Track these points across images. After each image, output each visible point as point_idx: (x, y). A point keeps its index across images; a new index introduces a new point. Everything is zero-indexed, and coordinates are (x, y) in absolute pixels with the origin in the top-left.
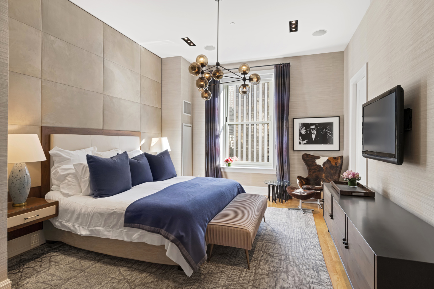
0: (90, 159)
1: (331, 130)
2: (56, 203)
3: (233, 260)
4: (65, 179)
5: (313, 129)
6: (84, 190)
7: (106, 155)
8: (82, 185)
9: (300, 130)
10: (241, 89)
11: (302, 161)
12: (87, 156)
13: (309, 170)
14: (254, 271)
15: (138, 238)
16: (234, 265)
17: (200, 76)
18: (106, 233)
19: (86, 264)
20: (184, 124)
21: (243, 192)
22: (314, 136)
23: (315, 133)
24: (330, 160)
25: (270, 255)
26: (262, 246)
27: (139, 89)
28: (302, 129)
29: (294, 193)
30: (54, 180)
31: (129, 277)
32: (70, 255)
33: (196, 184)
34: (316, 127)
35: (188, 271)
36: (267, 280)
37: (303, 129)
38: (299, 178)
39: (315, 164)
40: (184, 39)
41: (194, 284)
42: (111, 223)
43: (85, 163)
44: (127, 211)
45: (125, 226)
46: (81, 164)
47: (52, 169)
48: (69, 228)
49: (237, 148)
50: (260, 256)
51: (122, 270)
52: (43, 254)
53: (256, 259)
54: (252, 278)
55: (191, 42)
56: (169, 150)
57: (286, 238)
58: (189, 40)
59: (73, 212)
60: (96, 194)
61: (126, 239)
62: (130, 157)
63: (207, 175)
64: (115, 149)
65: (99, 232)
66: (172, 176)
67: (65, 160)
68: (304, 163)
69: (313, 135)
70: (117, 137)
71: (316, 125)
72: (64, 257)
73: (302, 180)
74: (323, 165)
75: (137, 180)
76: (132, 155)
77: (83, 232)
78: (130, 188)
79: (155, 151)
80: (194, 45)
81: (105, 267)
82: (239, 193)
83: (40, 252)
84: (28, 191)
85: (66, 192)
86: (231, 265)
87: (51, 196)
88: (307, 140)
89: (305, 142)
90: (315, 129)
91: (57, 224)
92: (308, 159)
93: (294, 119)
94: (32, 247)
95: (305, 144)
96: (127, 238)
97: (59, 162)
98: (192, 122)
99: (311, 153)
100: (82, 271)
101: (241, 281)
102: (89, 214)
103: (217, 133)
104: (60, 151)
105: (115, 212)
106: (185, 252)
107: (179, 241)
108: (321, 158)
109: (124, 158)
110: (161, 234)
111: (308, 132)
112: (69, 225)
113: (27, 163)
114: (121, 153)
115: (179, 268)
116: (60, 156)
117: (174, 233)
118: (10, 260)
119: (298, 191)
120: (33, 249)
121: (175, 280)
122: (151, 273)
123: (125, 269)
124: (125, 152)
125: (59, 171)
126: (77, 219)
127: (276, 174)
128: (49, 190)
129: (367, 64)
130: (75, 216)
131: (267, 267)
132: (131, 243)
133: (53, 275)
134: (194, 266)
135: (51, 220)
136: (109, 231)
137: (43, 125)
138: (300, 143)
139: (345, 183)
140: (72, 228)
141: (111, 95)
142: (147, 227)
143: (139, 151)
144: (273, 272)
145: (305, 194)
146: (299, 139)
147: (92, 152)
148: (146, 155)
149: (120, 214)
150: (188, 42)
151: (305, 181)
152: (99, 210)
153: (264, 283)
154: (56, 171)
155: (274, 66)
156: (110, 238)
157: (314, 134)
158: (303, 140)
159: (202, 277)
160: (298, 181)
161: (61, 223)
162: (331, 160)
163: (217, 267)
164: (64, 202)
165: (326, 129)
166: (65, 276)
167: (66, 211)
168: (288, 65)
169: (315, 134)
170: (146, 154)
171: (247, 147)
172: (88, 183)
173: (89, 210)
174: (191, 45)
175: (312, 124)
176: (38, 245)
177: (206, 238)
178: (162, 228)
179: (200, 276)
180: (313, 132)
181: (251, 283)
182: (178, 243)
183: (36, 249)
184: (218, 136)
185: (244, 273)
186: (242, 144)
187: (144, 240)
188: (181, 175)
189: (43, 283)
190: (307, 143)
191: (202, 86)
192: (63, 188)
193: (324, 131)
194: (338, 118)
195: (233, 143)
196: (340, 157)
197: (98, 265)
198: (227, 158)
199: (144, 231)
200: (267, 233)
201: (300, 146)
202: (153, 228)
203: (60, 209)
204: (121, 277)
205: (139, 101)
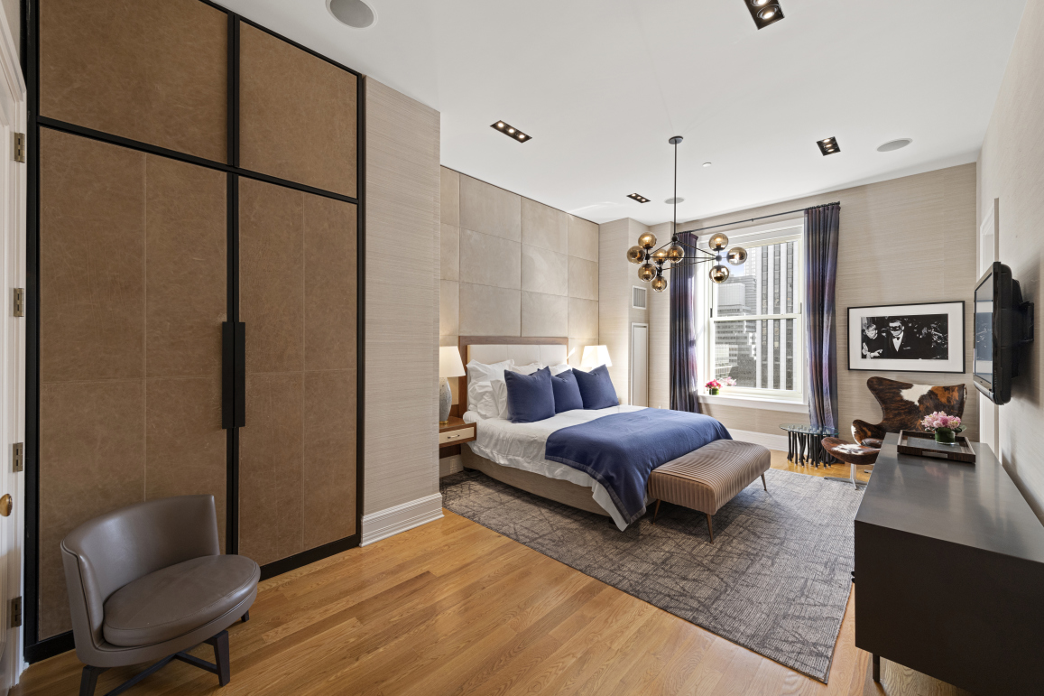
0: (509, 375)
1: (944, 329)
2: (474, 425)
3: (691, 528)
4: (482, 398)
5: (895, 329)
6: (501, 412)
7: (525, 371)
8: (500, 406)
9: (863, 331)
10: (714, 274)
11: (869, 392)
12: (505, 371)
13: (886, 409)
14: (718, 546)
15: (561, 475)
16: (690, 534)
17: (644, 262)
18: (526, 464)
19: (505, 498)
20: (633, 324)
21: (727, 436)
22: (897, 344)
23: (901, 336)
24: (936, 392)
25: (754, 534)
26: (746, 522)
27: (566, 276)
28: (868, 328)
29: (836, 449)
30: (471, 399)
31: (551, 519)
32: (488, 486)
33: (643, 418)
34: (903, 323)
35: (621, 525)
36: (735, 560)
37: (871, 329)
38: (858, 423)
39: (898, 398)
40: (630, 196)
41: (628, 541)
42: (531, 453)
43: (503, 379)
44: (549, 440)
45: (546, 458)
46: (499, 381)
47: (469, 386)
48: (487, 455)
49: (765, 359)
50: (737, 532)
51: (544, 511)
52: (462, 481)
53: (729, 535)
54: (712, 553)
55: (643, 198)
56: (609, 365)
57: (795, 519)
58: (637, 195)
59: (491, 437)
60: (514, 418)
61: (547, 475)
62: (554, 374)
63: (673, 406)
64: (535, 362)
65: (518, 462)
66: (611, 404)
67: (481, 376)
68: (872, 396)
69: (895, 340)
70: (537, 346)
71: (904, 320)
72: (482, 487)
73: (865, 429)
74: (919, 401)
75: (562, 406)
76: (555, 371)
77: (502, 461)
78: (552, 416)
79: (586, 367)
80: (647, 201)
81: (524, 504)
82: (718, 437)
83: (458, 478)
84: (449, 409)
85: (483, 413)
86: (686, 533)
87: (469, 416)
88: (881, 351)
89: (876, 354)
90: (900, 329)
91: (475, 449)
92: (881, 387)
93: (848, 309)
94: (451, 473)
95: (875, 357)
96: (549, 473)
97: (476, 378)
98: (648, 320)
99: (893, 377)
100: (501, 503)
101: (695, 552)
102: (507, 441)
103: (693, 336)
104: (477, 364)
105: (535, 440)
106: (616, 497)
107: (607, 482)
108: (915, 386)
109: (546, 375)
110: (586, 472)
111: (884, 334)
112: (488, 451)
113: (448, 378)
114: (542, 368)
115: (611, 521)
116: (477, 371)
117: (603, 472)
118: (442, 479)
119: (848, 447)
120: (453, 475)
121: (604, 533)
122: (576, 520)
123: (546, 510)
124: (547, 368)
125: (477, 388)
126: (496, 445)
127: (807, 412)
128: (465, 409)
129: (997, 201)
130: (493, 442)
131: (742, 547)
132: (554, 480)
133: (474, 502)
134: (628, 518)
135: (469, 443)
136: (529, 463)
137: (461, 334)
138: (864, 357)
139: (929, 436)
140: (490, 455)
141: (531, 290)
142: (571, 462)
143: (565, 366)
144: (749, 554)
145: (860, 453)
146: (862, 348)
147: (509, 366)
148: (576, 372)
149: (540, 444)
150: (638, 198)
151: (872, 431)
152: (518, 437)
153: (729, 562)
154: (474, 388)
155: (803, 212)
156: (530, 471)
157: (898, 339)
158: (871, 350)
159: (641, 537)
160: (853, 429)
161: (479, 448)
162: (939, 393)
163: (663, 531)
164: (482, 424)
165: (930, 328)
166: (485, 505)
167: (484, 434)
168: (836, 207)
169: (900, 340)
170: (574, 370)
171: (789, 357)
172: (505, 404)
173: (508, 436)
174: (642, 202)
175: (893, 319)
176: (456, 471)
177: (648, 488)
178: (589, 465)
179: (638, 535)
180: (894, 333)
181: (710, 558)
182: (607, 485)
183: (454, 475)
184: (692, 343)
185: (702, 546)
186: (777, 352)
187: (568, 479)
188: (629, 404)
189: (466, 506)
190: (882, 356)
191: (647, 277)
192: (481, 408)
193: (924, 331)
194: (961, 304)
195: (755, 349)
196: (959, 386)
197: (518, 502)
198: (712, 378)
199: (568, 467)
200: (761, 506)
201: (864, 362)
202: (578, 464)
203: (478, 432)
204: (541, 517)
205: (566, 294)
